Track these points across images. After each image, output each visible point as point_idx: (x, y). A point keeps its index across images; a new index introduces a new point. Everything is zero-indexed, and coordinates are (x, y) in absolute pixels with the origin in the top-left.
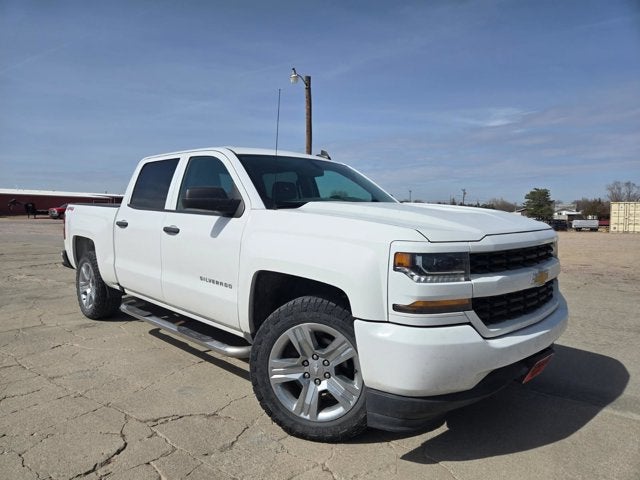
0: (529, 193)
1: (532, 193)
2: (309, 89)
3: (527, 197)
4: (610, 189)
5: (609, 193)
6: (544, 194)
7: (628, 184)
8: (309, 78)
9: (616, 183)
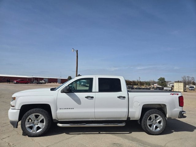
0: (159, 79)
1: (160, 79)
2: (77, 53)
3: (158, 80)
4: (183, 78)
5: (182, 79)
6: (164, 79)
7: (188, 77)
8: (77, 51)
9: (185, 76)
